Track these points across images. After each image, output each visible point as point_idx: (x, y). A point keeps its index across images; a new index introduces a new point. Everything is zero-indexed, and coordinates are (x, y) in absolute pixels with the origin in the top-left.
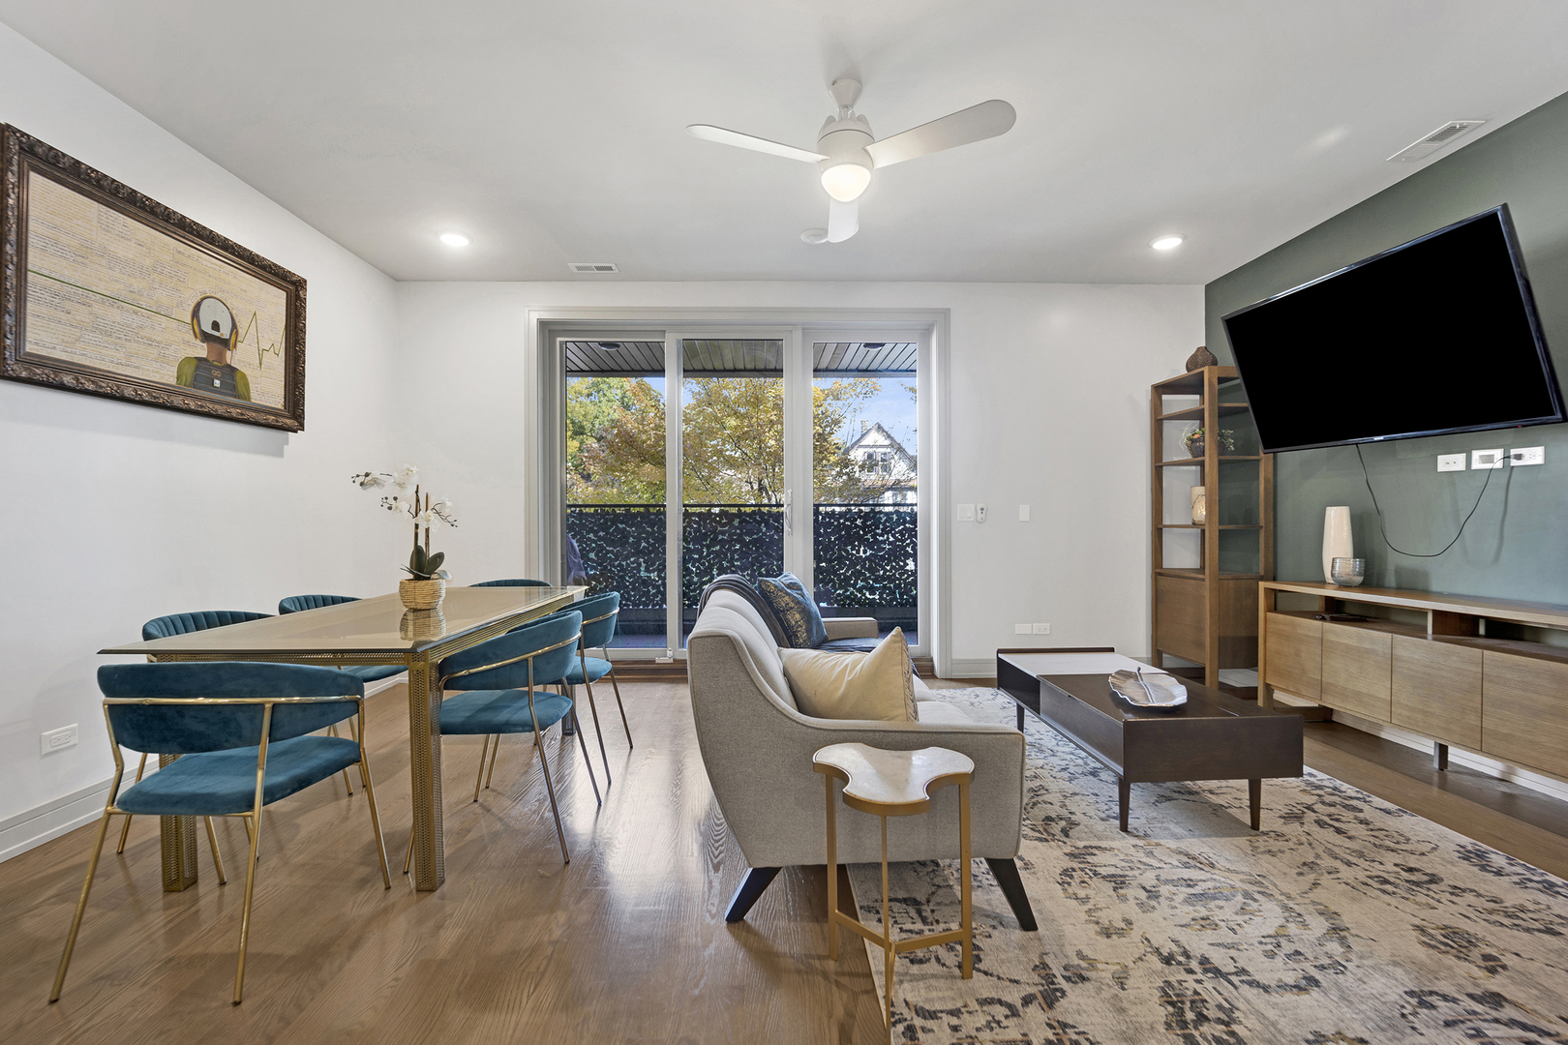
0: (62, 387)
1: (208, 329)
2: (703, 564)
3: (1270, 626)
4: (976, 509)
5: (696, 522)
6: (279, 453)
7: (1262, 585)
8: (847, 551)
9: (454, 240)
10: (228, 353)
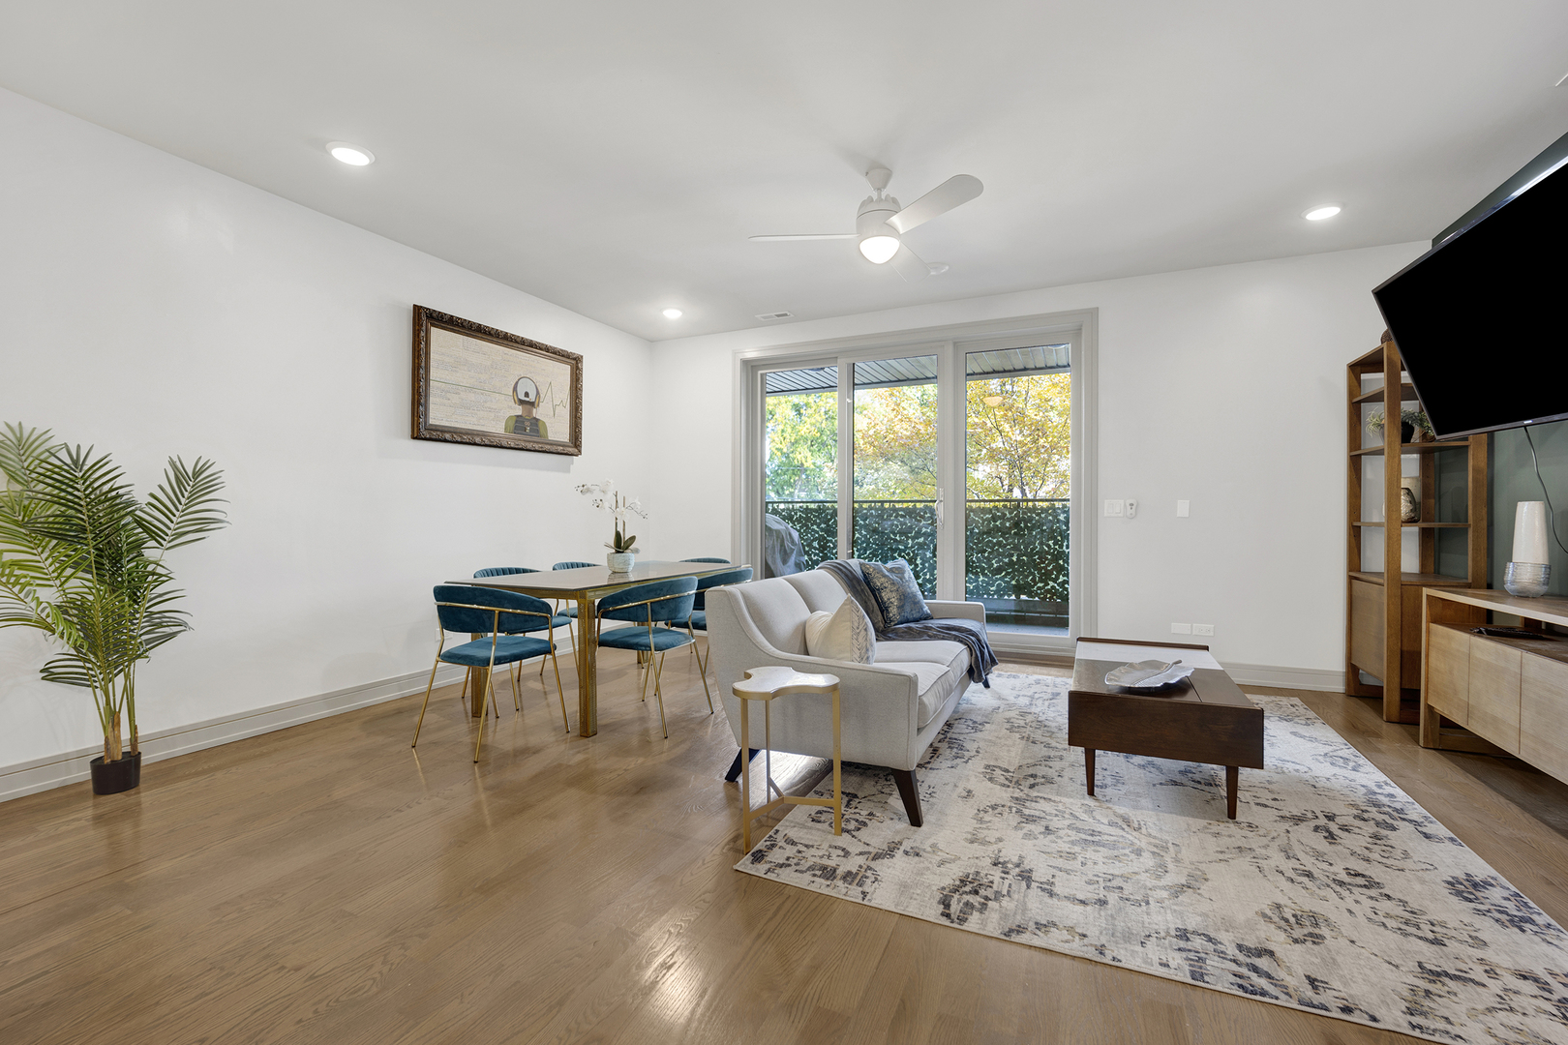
0: (445, 441)
1: (523, 398)
2: (908, 554)
3: (1433, 639)
4: (1125, 505)
5: (902, 516)
6: (568, 471)
7: (1426, 591)
8: (1049, 546)
9: (672, 314)
10: (535, 410)
